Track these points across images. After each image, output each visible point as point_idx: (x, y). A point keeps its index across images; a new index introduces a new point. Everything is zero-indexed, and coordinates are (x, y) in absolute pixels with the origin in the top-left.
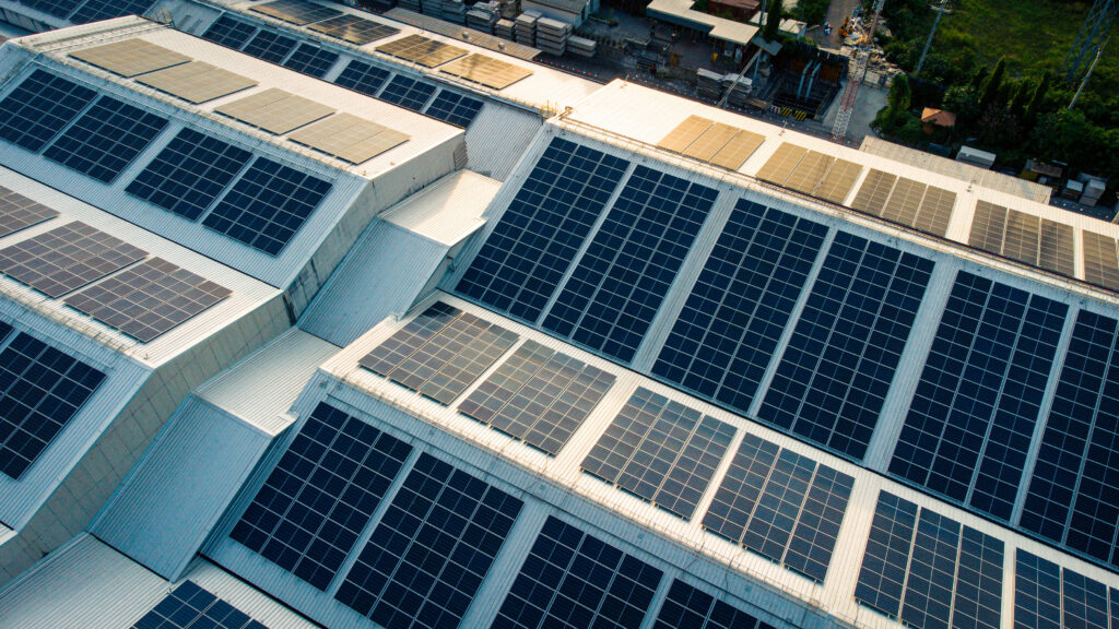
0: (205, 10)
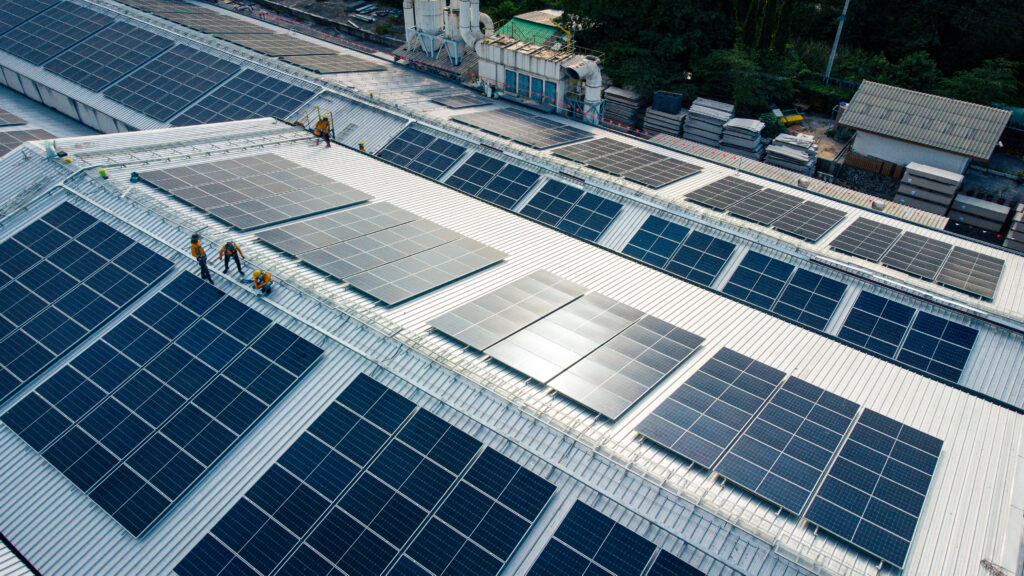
0: (381, 117)
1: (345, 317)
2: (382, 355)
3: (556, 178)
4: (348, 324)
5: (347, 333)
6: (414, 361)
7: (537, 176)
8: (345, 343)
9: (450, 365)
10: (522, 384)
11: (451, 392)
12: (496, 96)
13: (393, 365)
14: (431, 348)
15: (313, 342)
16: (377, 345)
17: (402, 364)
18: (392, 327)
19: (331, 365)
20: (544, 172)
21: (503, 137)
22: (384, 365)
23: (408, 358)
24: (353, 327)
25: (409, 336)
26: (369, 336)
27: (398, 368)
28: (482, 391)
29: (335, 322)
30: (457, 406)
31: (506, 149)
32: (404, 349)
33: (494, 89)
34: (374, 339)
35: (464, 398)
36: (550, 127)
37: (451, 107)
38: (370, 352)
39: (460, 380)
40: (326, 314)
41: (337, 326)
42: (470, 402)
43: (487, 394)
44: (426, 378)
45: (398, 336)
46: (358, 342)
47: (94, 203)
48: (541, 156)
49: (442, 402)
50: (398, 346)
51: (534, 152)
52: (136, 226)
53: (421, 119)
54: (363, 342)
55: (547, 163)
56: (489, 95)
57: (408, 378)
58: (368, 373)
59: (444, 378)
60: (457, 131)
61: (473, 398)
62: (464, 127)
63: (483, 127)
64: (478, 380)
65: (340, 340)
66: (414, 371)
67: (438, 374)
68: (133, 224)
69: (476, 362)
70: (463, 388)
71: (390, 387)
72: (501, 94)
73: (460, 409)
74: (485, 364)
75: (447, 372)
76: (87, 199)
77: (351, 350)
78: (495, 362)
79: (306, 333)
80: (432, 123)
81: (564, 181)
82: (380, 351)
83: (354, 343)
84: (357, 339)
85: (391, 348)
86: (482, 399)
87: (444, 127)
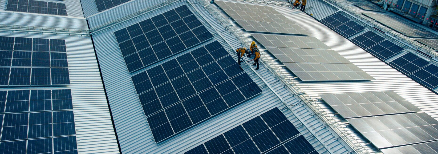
1: (278, 79)
2: (290, 102)
3: (414, 53)
4: (278, 83)
5: (276, 87)
6: (305, 111)
7: (402, 49)
8: (274, 91)
9: (325, 119)
10: (363, 144)
11: (321, 133)
12: (389, 9)
13: (294, 109)
14: (317, 108)
15: (259, 86)
16: (289, 97)
17: (299, 110)
18: (300, 91)
19: (263, 99)
20: (407, 48)
21: (388, 27)
22: (290, 107)
23: (303, 108)
24: (280, 85)
25: (307, 98)
26: (286, 91)
27: (296, 112)
28: (339, 139)
29: (272, 80)
30: (322, 142)
31: (388, 32)
32: (302, 103)
33: (388, 6)
34: (288, 94)
35: (327, 139)
36: (416, 29)
37: (362, 9)
38: (284, 99)
39: (328, 129)
40: (269, 75)
41: (272, 82)
42: (330, 142)
43: (341, 141)
44: (309, 121)
45: (301, 96)
46: (280, 93)
47: (194, 7)
48: (407, 40)
49: (314, 136)
50: (300, 101)
51: (405, 37)
52: (205, 19)
53: (345, 10)
54: (282, 93)
55: (410, 44)
56: (385, 8)
57: (300, 118)
58: (280, 109)
59: (319, 125)
60: (362, 19)
61: (332, 141)
62: (367, 18)
63: (377, 20)
64: (338, 132)
65: (272, 89)
66: (304, 116)
67: (316, 122)
68: (204, 18)
69: (340, 123)
70: (328, 133)
71: (289, 119)
72: (392, 9)
73: (323, 144)
74: (344, 126)
75: (322, 122)
76: (192, 5)
77: (275, 95)
78: (351, 127)
79: (257, 81)
80: (351, 13)
81: (418, 55)
82: (289, 100)
83: (278, 92)
84: (280, 91)
85: (295, 101)
86: (337, 143)
87: (356, 16)
